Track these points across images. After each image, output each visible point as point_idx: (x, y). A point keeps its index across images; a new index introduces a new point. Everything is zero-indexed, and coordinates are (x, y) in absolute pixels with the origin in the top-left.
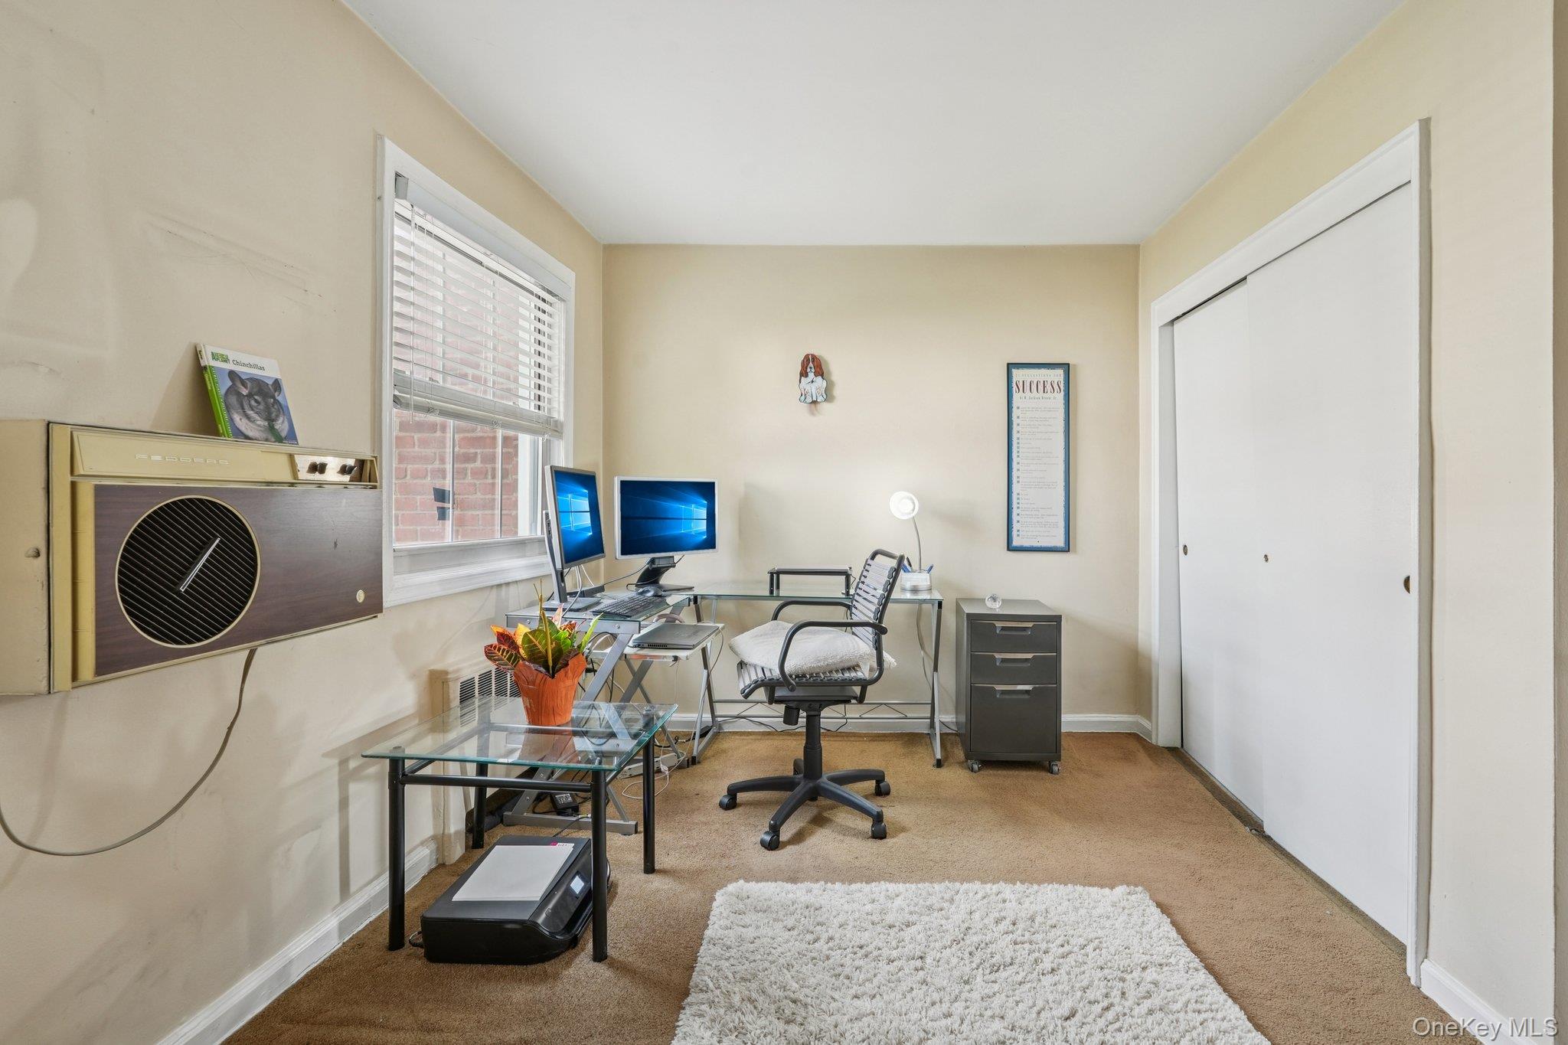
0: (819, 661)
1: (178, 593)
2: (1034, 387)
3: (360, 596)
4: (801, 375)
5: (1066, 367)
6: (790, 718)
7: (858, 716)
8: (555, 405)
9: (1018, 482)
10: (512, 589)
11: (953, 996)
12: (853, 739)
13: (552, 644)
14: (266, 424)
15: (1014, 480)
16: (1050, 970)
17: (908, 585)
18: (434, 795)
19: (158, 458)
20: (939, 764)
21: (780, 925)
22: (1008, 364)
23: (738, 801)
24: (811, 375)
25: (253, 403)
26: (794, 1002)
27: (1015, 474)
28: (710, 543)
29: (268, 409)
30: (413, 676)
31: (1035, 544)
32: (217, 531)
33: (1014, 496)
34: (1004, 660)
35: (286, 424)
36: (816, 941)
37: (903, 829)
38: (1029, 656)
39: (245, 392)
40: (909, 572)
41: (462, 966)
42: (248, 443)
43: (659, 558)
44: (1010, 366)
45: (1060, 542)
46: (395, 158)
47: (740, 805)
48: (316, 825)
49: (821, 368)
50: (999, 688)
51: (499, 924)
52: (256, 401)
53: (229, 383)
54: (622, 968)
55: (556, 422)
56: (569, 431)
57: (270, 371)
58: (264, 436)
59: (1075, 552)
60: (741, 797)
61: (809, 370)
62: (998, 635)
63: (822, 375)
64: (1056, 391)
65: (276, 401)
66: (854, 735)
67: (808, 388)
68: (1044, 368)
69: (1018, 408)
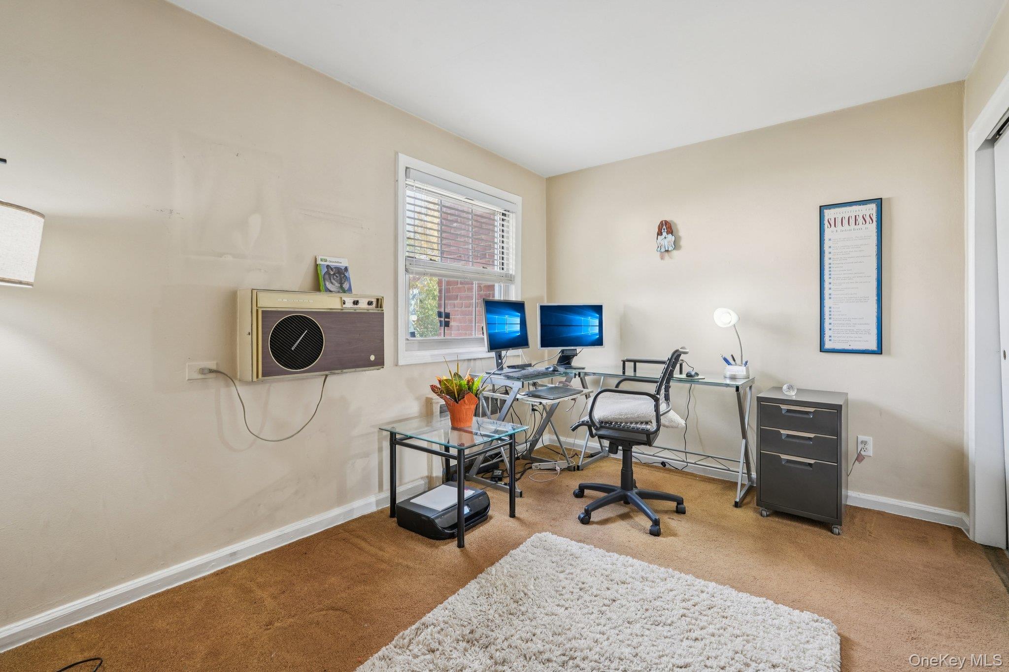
0: (621, 415)
1: (292, 350)
2: (845, 222)
3: (372, 358)
4: (658, 234)
5: (879, 202)
6: (613, 449)
7: (694, 462)
8: (511, 267)
9: (830, 298)
10: (478, 363)
11: (613, 626)
12: (689, 477)
13: (456, 387)
14: (339, 285)
15: (826, 296)
16: (694, 638)
17: (728, 374)
18: (428, 457)
19: (286, 300)
20: (737, 505)
21: (549, 558)
22: (820, 207)
23: (585, 494)
24: (664, 234)
25: (335, 277)
26: (525, 594)
27: (827, 292)
28: (599, 342)
29: (341, 280)
30: (417, 398)
31: (847, 347)
32: (307, 327)
33: (826, 310)
34: (788, 436)
35: (348, 285)
36: (562, 572)
37: (675, 535)
38: (812, 435)
39: (332, 273)
40: (731, 365)
41: (408, 531)
42: (330, 294)
43: (566, 350)
44: (822, 208)
45: (873, 346)
46: (404, 160)
47: (586, 497)
48: (367, 455)
49: (671, 229)
50: (784, 457)
51: (419, 515)
52: (336, 276)
53: (326, 270)
54: (466, 555)
55: (511, 275)
56: (518, 279)
57: (343, 263)
58: (338, 290)
59: (889, 354)
60: (587, 492)
61: (663, 230)
62: (783, 414)
63: (672, 233)
64: (868, 222)
65: (345, 276)
66: (692, 475)
67: (662, 243)
68: (856, 205)
69: (830, 240)
